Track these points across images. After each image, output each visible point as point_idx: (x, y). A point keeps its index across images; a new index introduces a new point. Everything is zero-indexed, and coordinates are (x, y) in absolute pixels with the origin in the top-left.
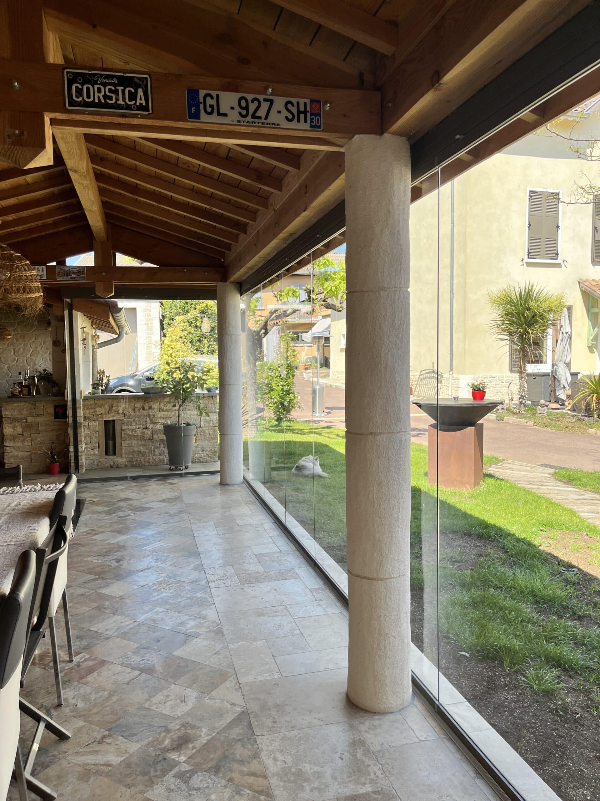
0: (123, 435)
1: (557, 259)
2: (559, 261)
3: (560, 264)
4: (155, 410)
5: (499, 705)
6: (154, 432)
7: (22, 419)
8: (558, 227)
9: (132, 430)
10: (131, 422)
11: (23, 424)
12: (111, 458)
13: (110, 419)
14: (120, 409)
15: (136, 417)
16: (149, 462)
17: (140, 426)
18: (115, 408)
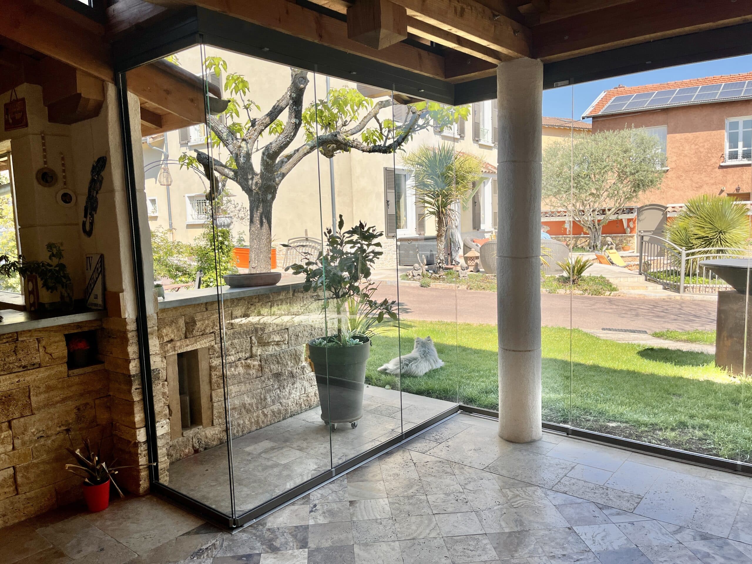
0: (213, 379)
6: (263, 362)
9: (231, 364)
10: (228, 350)
12: (192, 432)
13: (189, 349)
14: (207, 326)
15: (235, 338)
16: (257, 422)
17: (242, 355)
18: (199, 324)
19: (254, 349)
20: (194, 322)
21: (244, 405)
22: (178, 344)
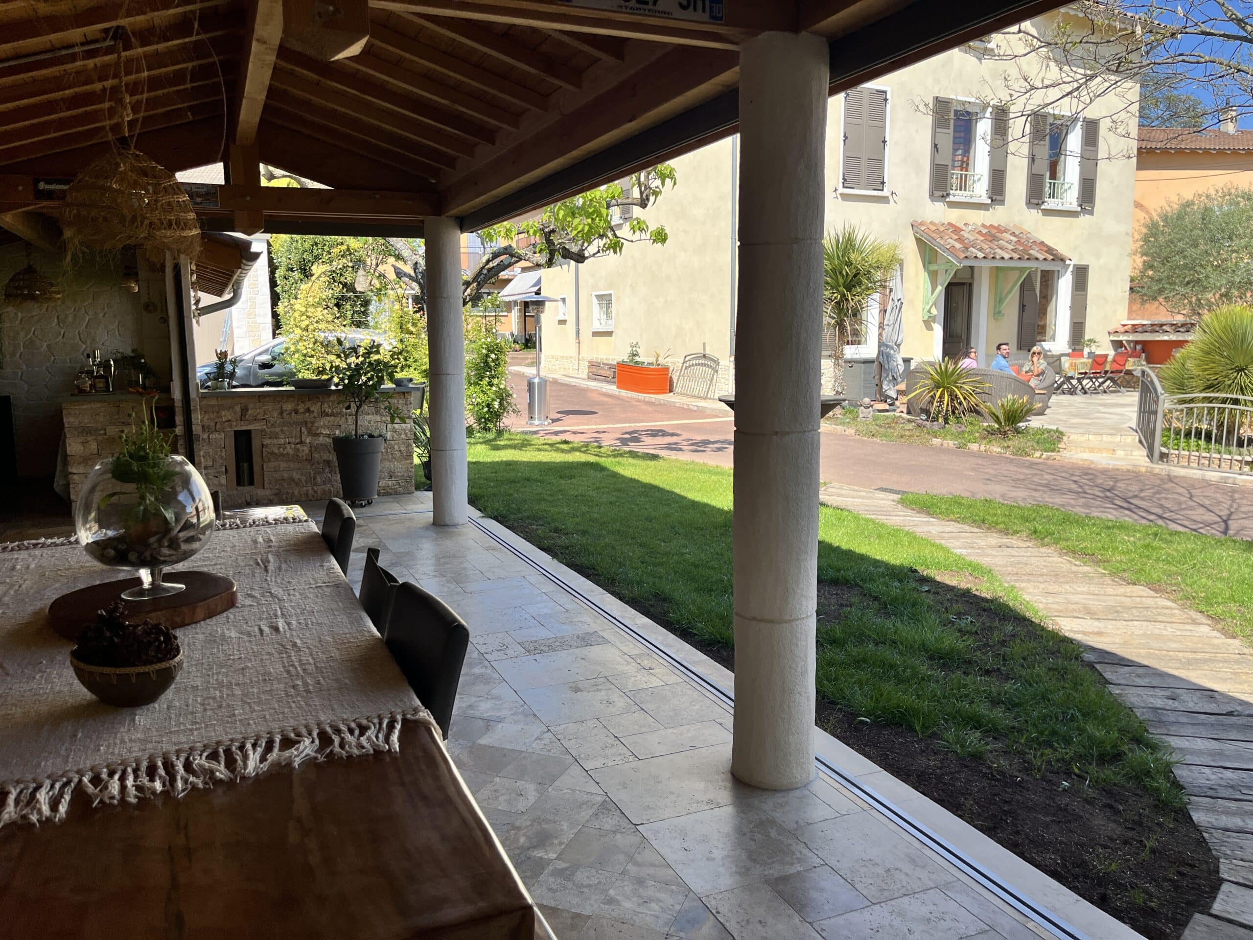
0: (265, 454)
1: (882, 190)
2: (886, 193)
3: (887, 198)
4: (315, 414)
5: (922, 772)
6: (313, 448)
7: (96, 430)
8: (884, 142)
9: (280, 446)
10: (277, 434)
11: (100, 438)
12: (247, 489)
13: (244, 428)
14: (259, 413)
15: (285, 426)
16: (307, 495)
17: (293, 440)
18: (250, 412)
19: (303, 438)
20: (247, 410)
21: (293, 479)
22: (234, 423)
